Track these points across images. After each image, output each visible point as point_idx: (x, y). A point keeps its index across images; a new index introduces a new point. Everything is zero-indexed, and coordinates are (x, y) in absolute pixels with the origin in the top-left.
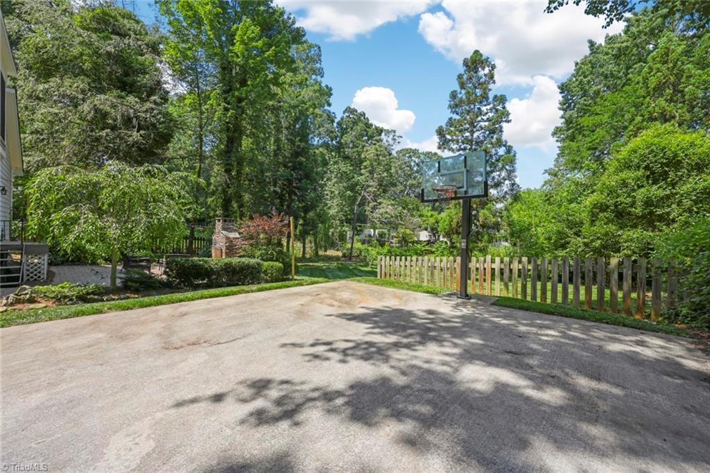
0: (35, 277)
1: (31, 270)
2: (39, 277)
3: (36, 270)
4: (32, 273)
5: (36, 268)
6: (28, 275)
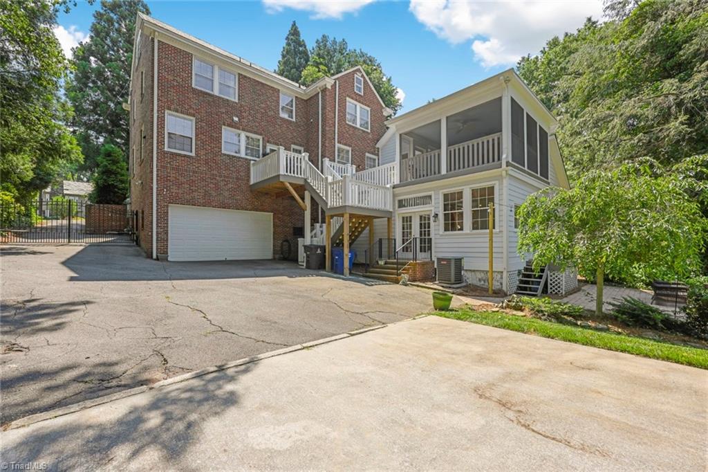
0: (556, 291)
1: (554, 284)
2: (559, 291)
3: (557, 285)
4: (554, 287)
5: (556, 283)
6: (551, 288)
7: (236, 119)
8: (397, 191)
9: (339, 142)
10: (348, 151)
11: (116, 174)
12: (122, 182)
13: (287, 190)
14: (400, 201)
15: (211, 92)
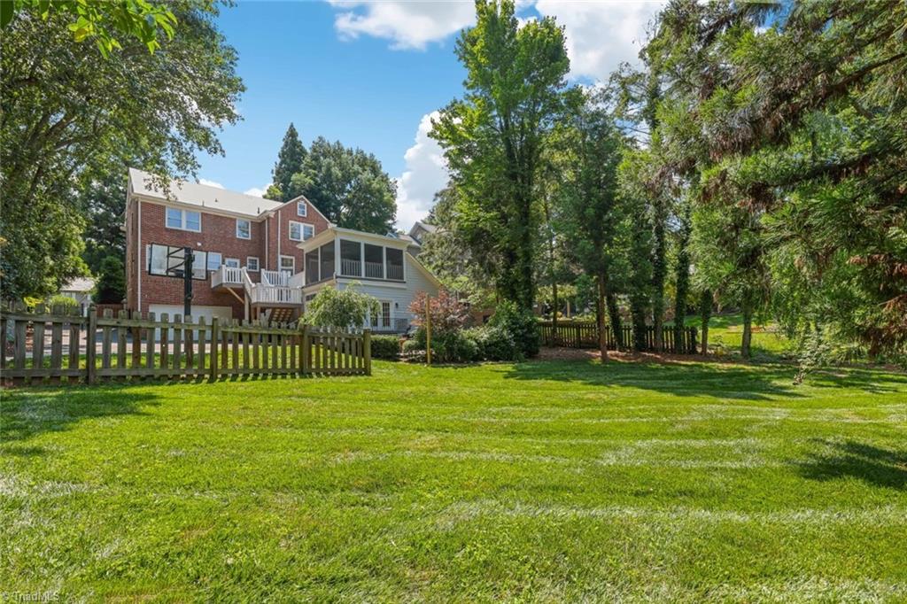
7: (199, 244)
8: (305, 290)
9: (281, 254)
10: (292, 260)
11: (115, 280)
12: (120, 286)
13: (229, 292)
14: (308, 297)
15: (179, 228)
